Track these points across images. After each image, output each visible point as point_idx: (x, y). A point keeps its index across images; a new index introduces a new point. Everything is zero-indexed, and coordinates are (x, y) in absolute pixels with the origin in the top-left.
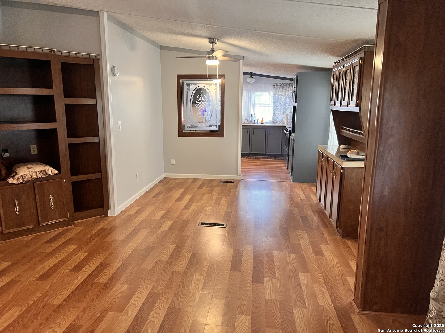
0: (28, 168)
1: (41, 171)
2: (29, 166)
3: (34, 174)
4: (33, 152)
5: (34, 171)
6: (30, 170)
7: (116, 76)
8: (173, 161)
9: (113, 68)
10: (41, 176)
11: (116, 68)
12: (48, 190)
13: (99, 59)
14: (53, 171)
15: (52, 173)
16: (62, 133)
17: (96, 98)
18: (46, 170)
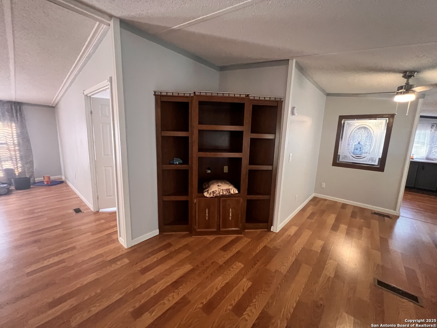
0: (218, 186)
1: (226, 189)
2: (220, 184)
3: (221, 191)
4: (225, 171)
5: (222, 188)
6: (219, 187)
7: (295, 115)
8: (324, 185)
9: (293, 108)
10: (226, 194)
11: (295, 109)
12: (229, 205)
13: (283, 101)
14: (234, 191)
15: (234, 193)
16: (245, 162)
17: (275, 134)
18: (230, 189)
